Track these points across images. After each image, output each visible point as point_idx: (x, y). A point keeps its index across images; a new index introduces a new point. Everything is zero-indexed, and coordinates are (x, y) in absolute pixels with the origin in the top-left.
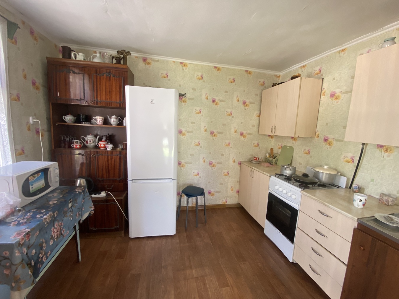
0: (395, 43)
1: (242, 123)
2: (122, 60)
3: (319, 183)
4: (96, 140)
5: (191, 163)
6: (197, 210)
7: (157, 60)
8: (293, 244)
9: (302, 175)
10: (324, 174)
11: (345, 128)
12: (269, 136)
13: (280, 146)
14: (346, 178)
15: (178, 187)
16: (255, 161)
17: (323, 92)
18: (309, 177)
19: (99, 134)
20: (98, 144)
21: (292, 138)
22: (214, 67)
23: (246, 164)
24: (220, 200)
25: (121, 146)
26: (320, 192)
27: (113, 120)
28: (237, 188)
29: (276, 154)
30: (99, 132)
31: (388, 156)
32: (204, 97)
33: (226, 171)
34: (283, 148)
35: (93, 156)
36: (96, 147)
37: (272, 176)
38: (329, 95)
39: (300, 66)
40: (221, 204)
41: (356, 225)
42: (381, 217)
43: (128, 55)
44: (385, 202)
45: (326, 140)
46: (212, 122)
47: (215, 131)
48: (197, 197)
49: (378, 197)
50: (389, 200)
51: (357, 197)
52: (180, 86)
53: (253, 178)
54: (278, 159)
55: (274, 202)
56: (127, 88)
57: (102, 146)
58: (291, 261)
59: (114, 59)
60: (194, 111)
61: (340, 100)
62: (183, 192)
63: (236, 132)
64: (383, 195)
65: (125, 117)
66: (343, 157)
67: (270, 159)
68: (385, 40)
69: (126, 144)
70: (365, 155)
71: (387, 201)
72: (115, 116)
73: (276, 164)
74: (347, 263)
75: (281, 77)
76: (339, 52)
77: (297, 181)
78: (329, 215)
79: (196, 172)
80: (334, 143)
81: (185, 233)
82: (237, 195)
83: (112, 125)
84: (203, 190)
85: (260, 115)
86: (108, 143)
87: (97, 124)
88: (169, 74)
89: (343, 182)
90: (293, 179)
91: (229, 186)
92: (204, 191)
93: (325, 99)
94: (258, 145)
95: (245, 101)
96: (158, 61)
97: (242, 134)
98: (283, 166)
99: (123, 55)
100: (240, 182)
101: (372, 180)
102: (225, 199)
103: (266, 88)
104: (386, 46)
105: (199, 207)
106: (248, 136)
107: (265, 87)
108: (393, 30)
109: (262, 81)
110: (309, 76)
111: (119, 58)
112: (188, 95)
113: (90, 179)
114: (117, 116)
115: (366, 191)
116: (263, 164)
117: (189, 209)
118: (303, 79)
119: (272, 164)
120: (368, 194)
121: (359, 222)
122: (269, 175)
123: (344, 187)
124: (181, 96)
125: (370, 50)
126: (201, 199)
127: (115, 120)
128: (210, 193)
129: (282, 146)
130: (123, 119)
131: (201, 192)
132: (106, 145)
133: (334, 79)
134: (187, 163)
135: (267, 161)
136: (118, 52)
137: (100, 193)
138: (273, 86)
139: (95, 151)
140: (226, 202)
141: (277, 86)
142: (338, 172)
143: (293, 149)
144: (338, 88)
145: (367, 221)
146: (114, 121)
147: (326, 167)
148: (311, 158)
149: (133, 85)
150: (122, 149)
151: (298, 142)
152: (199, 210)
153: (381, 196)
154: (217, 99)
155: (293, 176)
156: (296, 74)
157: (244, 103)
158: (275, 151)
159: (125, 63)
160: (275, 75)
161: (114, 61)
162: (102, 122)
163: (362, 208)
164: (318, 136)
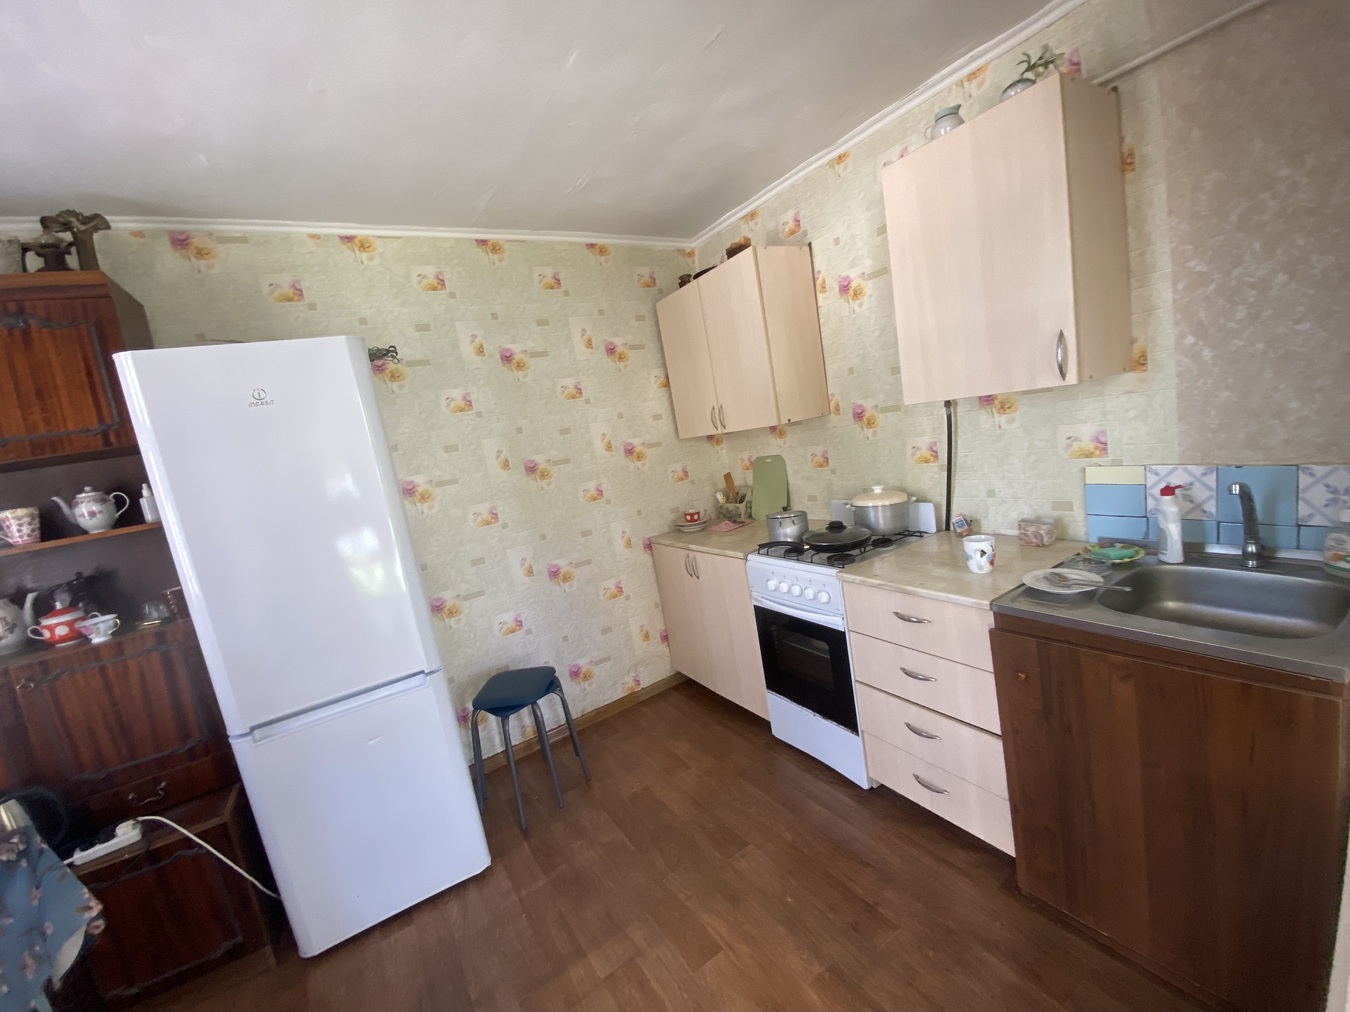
0: (962, 122)
1: (620, 416)
2: (70, 253)
3: (873, 538)
4: (20, 618)
5: (481, 593)
6: (548, 748)
7: (238, 235)
8: (858, 735)
9: (827, 528)
10: (878, 507)
11: (896, 370)
12: (710, 438)
13: (746, 463)
14: (931, 505)
15: (457, 696)
16: (690, 526)
17: (819, 282)
18: (845, 527)
19: (30, 585)
20: (35, 632)
21: (773, 429)
22: (477, 240)
23: (668, 542)
24: (615, 684)
25: (157, 610)
26: (884, 562)
27: (89, 511)
28: (660, 626)
29: (741, 487)
30: (29, 577)
31: (1010, 421)
32: (467, 350)
33: (611, 584)
34: (757, 464)
35: (24, 687)
36: (33, 645)
37: (750, 557)
38: (837, 289)
39: (741, 214)
40: (623, 695)
41: (990, 621)
42: (1038, 580)
43: (97, 229)
44: (1034, 540)
45: (859, 416)
46: (519, 430)
47: (540, 459)
48: (534, 703)
49: (1015, 532)
50: (1041, 532)
51: (973, 546)
52: (363, 321)
53: (698, 578)
54: (750, 502)
55: (775, 632)
56: (125, 362)
57: (62, 631)
58: (866, 786)
59: (31, 257)
60: (443, 403)
61: (866, 297)
62: (479, 705)
63: (609, 447)
64: (1024, 523)
65: (144, 486)
66: (909, 450)
67: (731, 506)
68: (937, 116)
69: (180, 597)
70: (959, 430)
71: (1037, 535)
72: (95, 489)
73: (750, 516)
74: (999, 733)
75: (696, 253)
76: (831, 164)
77: (818, 549)
78: (921, 617)
79: (509, 618)
80: (881, 418)
81: (526, 845)
82: (663, 648)
83: (85, 532)
84: (552, 671)
85: (668, 382)
86: (87, 612)
87: (10, 546)
88: (304, 285)
89: (927, 518)
90: (807, 547)
91: (634, 629)
92: (556, 674)
93: (829, 301)
94: (686, 473)
95: (612, 343)
96: (243, 239)
97: (629, 451)
98: (771, 518)
99: (74, 234)
100: (664, 605)
101: (991, 494)
102: (632, 674)
103: (662, 294)
104: (943, 133)
105: (553, 736)
106: (648, 452)
107: (660, 291)
108: (950, 89)
109: (645, 271)
110: (774, 240)
111: (55, 246)
112: (403, 352)
113: (39, 791)
114: (104, 489)
115: (986, 526)
116: (713, 528)
117: (517, 758)
118: (760, 250)
119: (739, 520)
120: (990, 531)
121: (995, 609)
122: (741, 555)
123: (934, 530)
124: (379, 357)
125: (905, 150)
126: (552, 706)
127: (95, 508)
128: (575, 674)
129: (753, 460)
130: (136, 495)
131: (546, 681)
132: (79, 625)
133: (837, 241)
134: (466, 598)
135: (723, 515)
136: (44, 221)
137: (111, 835)
138: (682, 284)
139: (29, 666)
140: (638, 682)
141: (694, 283)
142: (910, 495)
143: (783, 461)
144: (853, 265)
145: (1012, 601)
146: (92, 514)
147: (878, 490)
148: (834, 473)
149: (150, 346)
150: (166, 621)
151: (792, 438)
152: (554, 746)
153: (1020, 527)
154: (516, 348)
155: (805, 537)
156: (738, 240)
157: (611, 350)
158: (737, 482)
159: (88, 260)
160: (679, 250)
161: (34, 262)
162: (33, 531)
163: (991, 572)
164: (837, 410)
